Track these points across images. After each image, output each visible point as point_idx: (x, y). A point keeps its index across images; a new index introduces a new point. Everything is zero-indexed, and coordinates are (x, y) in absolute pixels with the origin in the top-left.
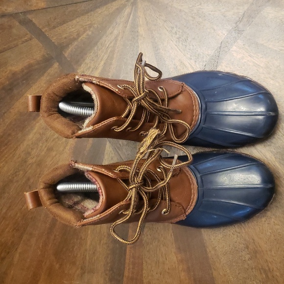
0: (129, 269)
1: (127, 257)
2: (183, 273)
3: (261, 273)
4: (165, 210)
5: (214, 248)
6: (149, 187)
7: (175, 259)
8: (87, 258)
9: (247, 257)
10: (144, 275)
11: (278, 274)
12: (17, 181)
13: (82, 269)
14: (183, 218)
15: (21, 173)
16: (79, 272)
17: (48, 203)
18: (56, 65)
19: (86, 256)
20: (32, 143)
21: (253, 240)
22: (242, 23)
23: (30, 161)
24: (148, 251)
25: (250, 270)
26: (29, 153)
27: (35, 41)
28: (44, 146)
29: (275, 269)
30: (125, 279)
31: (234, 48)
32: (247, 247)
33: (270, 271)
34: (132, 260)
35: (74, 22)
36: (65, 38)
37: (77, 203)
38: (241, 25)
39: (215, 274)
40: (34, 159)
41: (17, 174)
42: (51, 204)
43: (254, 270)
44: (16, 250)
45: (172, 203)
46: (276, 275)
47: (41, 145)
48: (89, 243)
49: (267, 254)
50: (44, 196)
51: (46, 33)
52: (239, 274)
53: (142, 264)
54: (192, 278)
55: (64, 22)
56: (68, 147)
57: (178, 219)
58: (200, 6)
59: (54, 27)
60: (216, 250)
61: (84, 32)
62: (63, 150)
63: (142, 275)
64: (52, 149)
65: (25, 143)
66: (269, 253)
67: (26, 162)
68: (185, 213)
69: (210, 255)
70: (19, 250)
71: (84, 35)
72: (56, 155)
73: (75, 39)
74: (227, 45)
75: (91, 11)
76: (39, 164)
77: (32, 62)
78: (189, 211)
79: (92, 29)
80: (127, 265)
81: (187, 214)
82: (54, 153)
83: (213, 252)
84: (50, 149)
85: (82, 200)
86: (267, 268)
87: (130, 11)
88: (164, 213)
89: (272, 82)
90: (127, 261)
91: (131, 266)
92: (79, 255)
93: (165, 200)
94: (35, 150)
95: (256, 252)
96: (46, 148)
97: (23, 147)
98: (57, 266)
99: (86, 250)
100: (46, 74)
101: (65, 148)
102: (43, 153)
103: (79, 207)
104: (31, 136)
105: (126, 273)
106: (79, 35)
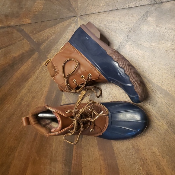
0: (75, 160)
1: (74, 153)
2: (102, 162)
3: (141, 161)
4: (91, 130)
5: (117, 148)
6: (83, 119)
7: (98, 154)
8: (53, 154)
9: (134, 152)
10: (82, 162)
11: (149, 161)
12: (17, 114)
13: (50, 160)
14: (101, 134)
15: (19, 110)
16: (49, 161)
17: (33, 123)
18: (37, 53)
19: (52, 153)
20: (24, 94)
21: (137, 144)
22: (130, 33)
23: (23, 104)
24: (84, 150)
25: (135, 159)
26: (23, 100)
27: (25, 41)
28: (30, 96)
29: (148, 159)
30: (73, 165)
31: (127, 46)
32: (134, 148)
33: (145, 160)
34: (76, 155)
35: (46, 31)
36: (41, 39)
37: (48, 124)
38: (130, 34)
39: (118, 161)
40: (25, 103)
41: (17, 110)
42: (35, 124)
43: (137, 159)
44: (16, 150)
45: (95, 127)
46: (148, 162)
47: (29, 95)
48: (54, 146)
49: (144, 151)
50: (32, 120)
51: (31, 37)
52: (130, 161)
53: (81, 157)
54: (107, 164)
55: (41, 31)
56: (43, 96)
57: (98, 135)
58: (110, 24)
59: (35, 33)
60: (118, 149)
61: (51, 36)
62: (41, 98)
63: (81, 163)
64: (35, 97)
65: (21, 94)
66: (145, 150)
67: (21, 104)
68: (102, 132)
69: (115, 152)
70: (18, 151)
71: (51, 38)
72: (36, 101)
73: (46, 40)
74: (123, 44)
75: (55, 25)
76: (28, 105)
77: (24, 51)
78: (104, 131)
79: (55, 35)
80: (73, 157)
81: (103, 132)
82: (36, 100)
83: (117, 150)
84: (34, 97)
85: (51, 122)
86: (144, 158)
87: (74, 26)
88: (91, 131)
89: (145, 63)
90: (74, 155)
91: (76, 158)
92: (49, 153)
93: (92, 125)
94: (26, 98)
95: (138, 150)
96: (32, 97)
97: (19, 96)
98: (38, 159)
99: (53, 150)
100: (31, 58)
101: (41, 96)
102: (30, 99)
103: (49, 126)
104: (24, 90)
105: (73, 162)
106: (48, 38)
